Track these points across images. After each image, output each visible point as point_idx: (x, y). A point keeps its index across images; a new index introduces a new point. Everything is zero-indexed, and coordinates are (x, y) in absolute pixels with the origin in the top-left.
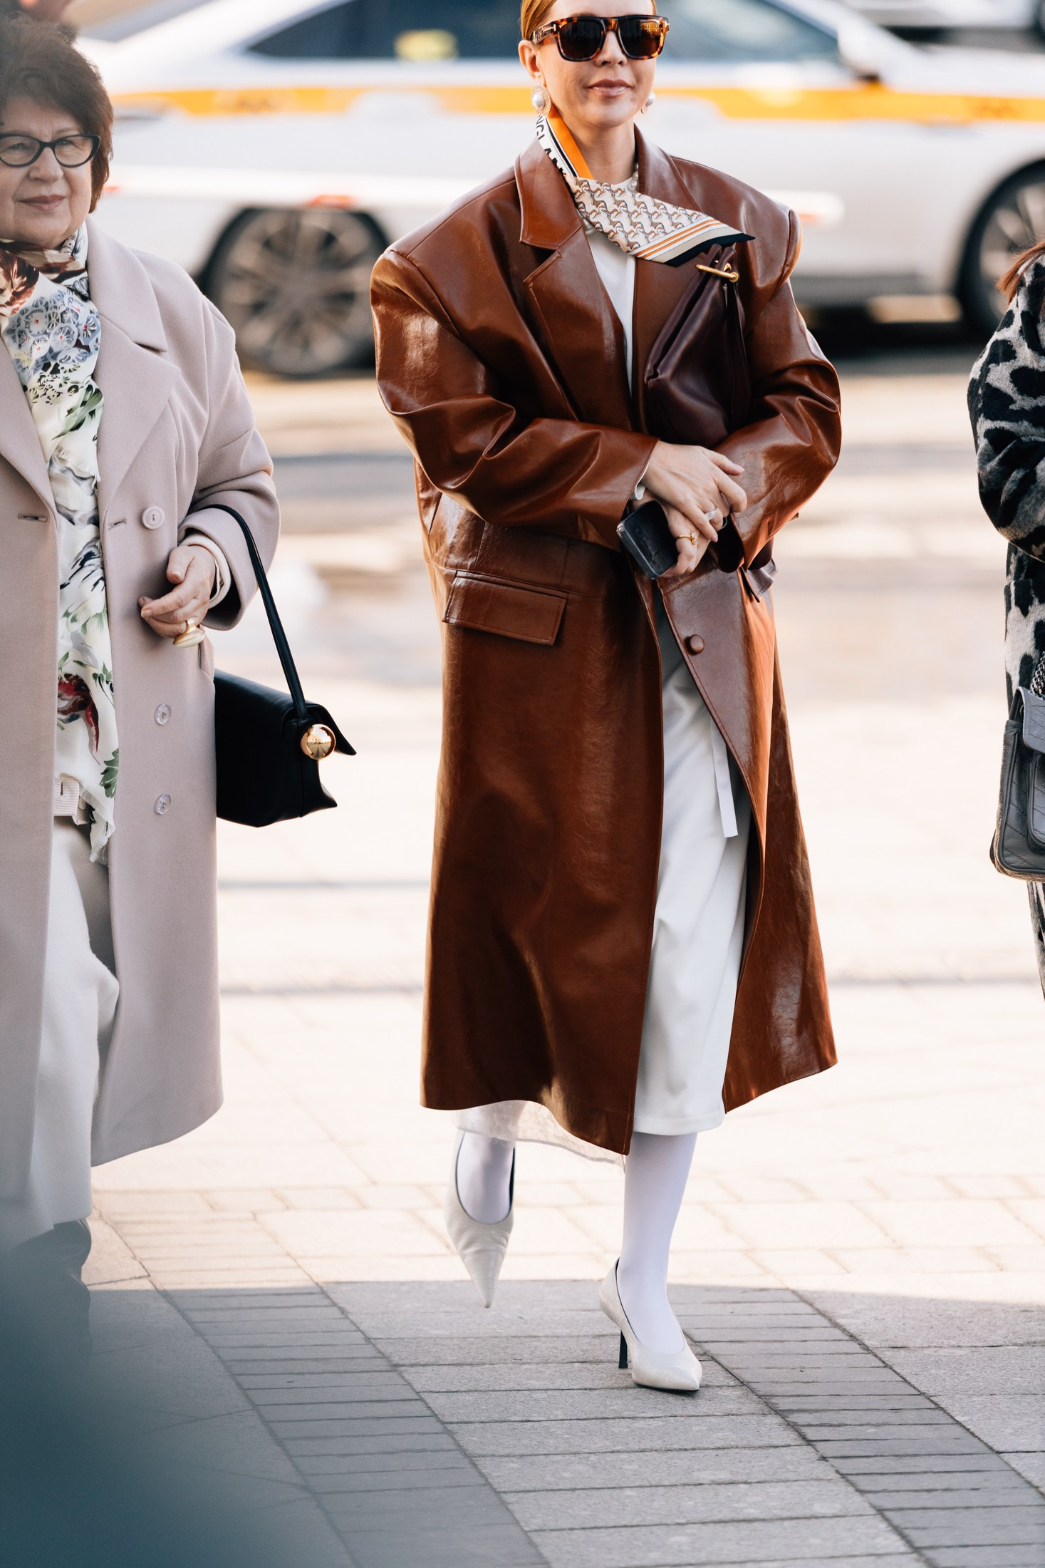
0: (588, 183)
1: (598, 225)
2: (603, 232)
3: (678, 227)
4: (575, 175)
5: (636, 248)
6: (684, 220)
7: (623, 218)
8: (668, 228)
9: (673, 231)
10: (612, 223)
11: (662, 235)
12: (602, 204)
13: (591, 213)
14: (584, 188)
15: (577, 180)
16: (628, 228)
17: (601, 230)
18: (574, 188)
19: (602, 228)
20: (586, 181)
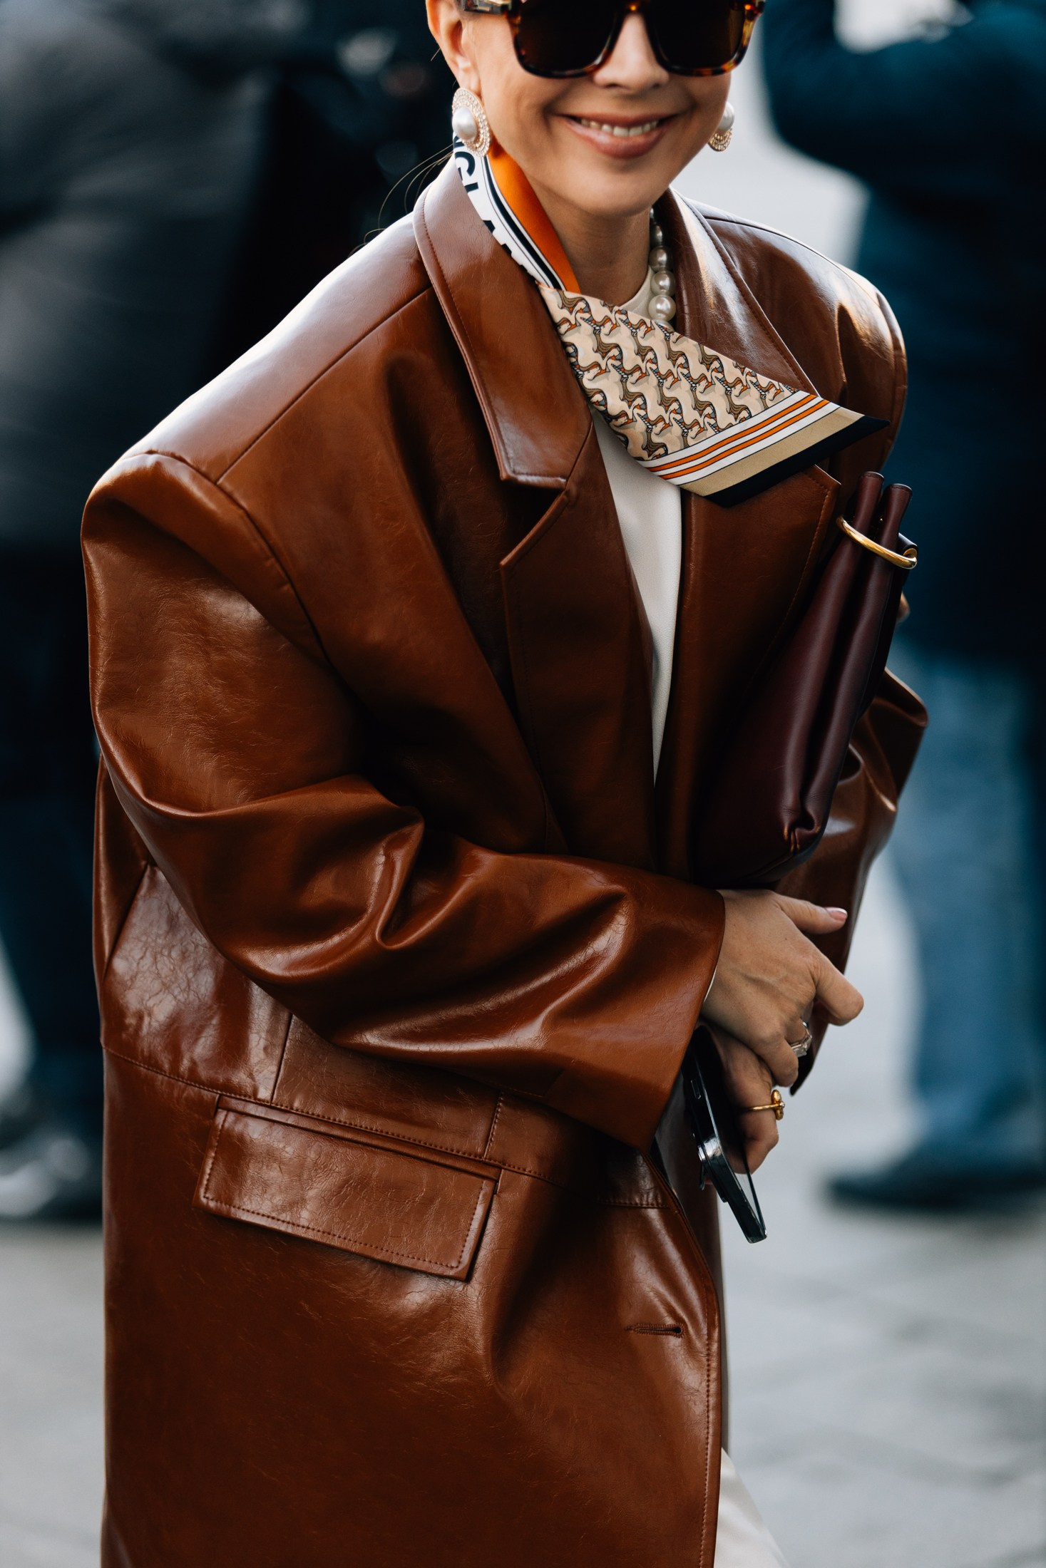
0: (587, 304)
1: (598, 398)
2: (605, 414)
3: (741, 416)
4: (557, 286)
5: (659, 456)
6: (751, 399)
7: (649, 389)
8: (724, 418)
9: (730, 426)
10: (628, 397)
11: (710, 431)
12: (615, 352)
13: (588, 369)
14: (579, 315)
15: (563, 298)
16: (654, 411)
17: (602, 408)
18: (558, 313)
19: (605, 405)
20: (582, 299)
